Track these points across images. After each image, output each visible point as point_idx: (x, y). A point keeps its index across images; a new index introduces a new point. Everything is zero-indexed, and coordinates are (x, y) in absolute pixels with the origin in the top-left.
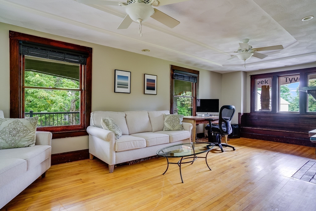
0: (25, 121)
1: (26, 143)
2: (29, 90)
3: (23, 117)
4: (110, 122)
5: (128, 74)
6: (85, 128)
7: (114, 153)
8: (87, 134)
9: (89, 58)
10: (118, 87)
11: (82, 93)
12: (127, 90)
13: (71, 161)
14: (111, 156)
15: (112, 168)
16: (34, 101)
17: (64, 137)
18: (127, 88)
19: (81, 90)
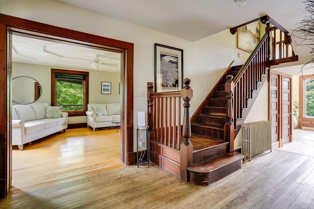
0: (56, 108)
1: (57, 117)
2: (63, 90)
3: (56, 106)
4: (95, 108)
5: (109, 84)
6: (85, 112)
7: (95, 123)
8: (86, 115)
9: (87, 77)
10: (103, 91)
11: (84, 94)
12: (109, 92)
13: (78, 128)
14: (94, 124)
15: (94, 129)
16: (66, 97)
17: (75, 116)
18: (109, 91)
19: (83, 93)
